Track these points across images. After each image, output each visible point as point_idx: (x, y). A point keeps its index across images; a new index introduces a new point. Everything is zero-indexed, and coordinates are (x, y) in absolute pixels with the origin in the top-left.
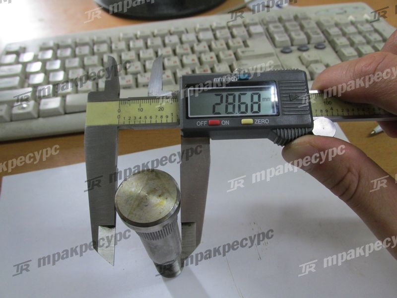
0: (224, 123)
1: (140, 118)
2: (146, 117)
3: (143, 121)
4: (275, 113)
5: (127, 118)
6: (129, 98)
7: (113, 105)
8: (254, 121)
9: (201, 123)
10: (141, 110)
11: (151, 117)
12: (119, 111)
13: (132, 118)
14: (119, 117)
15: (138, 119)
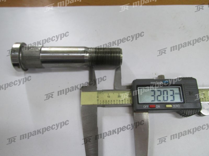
0: (157, 106)
1: (109, 101)
2: (111, 101)
3: (110, 103)
4: (182, 102)
5: (102, 101)
6: (102, 90)
7: (94, 94)
8: (172, 106)
9: (146, 107)
10: (109, 97)
11: (114, 101)
12: (98, 97)
13: (105, 101)
14: (98, 100)
15: (107, 102)
